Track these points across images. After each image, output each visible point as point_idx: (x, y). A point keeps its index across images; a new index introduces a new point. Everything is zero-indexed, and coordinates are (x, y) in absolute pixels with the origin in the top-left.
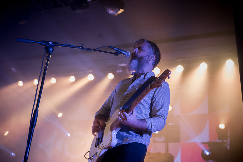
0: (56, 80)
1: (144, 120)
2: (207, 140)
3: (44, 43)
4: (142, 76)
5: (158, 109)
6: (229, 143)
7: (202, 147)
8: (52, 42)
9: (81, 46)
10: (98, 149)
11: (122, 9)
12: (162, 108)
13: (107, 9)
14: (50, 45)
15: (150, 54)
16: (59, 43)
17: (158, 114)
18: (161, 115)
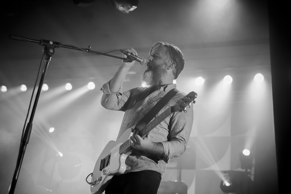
0: (49, 86)
1: (160, 144)
2: (228, 168)
3: (43, 42)
4: (162, 89)
5: (178, 130)
6: (253, 173)
7: (222, 177)
8: (53, 42)
9: (88, 48)
10: (103, 174)
11: (135, 5)
12: (184, 130)
13: (117, 4)
14: (51, 45)
15: (168, 60)
16: (61, 44)
17: (177, 137)
18: (181, 138)
